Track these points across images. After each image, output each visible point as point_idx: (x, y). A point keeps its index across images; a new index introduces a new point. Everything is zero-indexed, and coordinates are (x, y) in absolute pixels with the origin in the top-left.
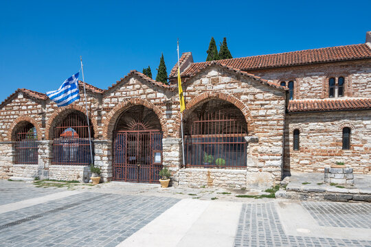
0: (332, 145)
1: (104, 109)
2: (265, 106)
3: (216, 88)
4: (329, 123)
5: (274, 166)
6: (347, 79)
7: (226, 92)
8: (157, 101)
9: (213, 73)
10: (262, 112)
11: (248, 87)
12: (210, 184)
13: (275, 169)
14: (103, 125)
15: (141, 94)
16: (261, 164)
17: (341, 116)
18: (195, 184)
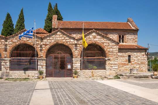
0: (125, 61)
1: (44, 45)
2: (112, 48)
3: (95, 40)
4: (124, 53)
5: (115, 69)
6: (125, 36)
7: (99, 42)
8: (71, 43)
9: (94, 34)
10: (111, 50)
11: (107, 41)
12: (93, 76)
13: (116, 69)
14: (43, 52)
15: (63, 40)
16: (111, 68)
17: (128, 51)
18: (87, 76)
